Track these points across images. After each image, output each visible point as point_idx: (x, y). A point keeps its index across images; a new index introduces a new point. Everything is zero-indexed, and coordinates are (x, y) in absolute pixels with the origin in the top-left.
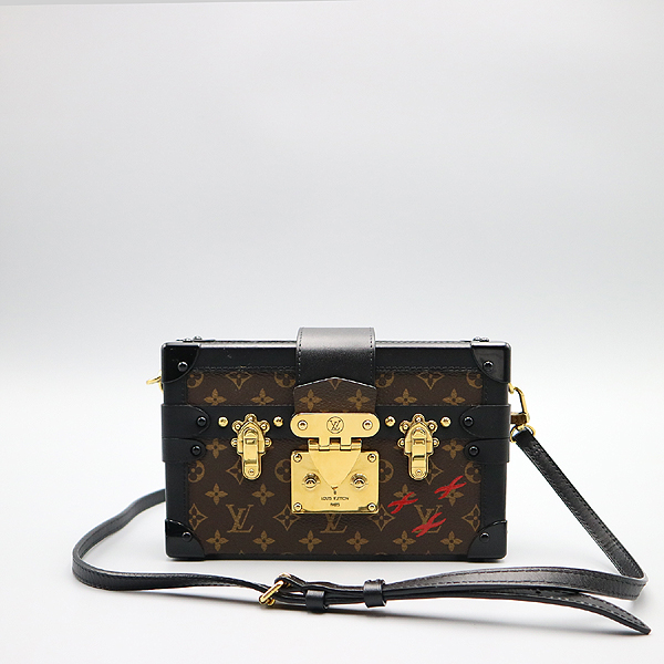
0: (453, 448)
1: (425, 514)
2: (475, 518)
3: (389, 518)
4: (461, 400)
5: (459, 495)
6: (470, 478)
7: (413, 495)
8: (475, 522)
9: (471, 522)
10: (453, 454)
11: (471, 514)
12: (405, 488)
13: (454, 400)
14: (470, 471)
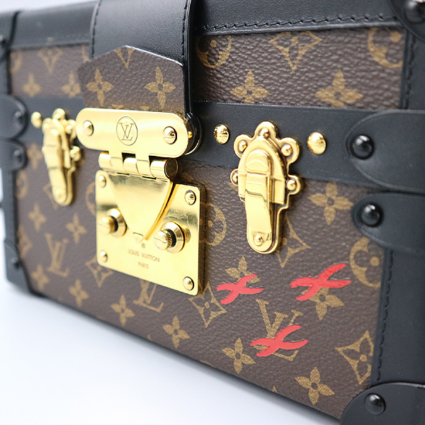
0: (331, 202)
1: (272, 319)
2: (363, 358)
3: (216, 309)
4: (352, 96)
5: (335, 302)
6: (359, 272)
7: (255, 280)
8: (362, 368)
9: (354, 364)
10: (330, 216)
11: (356, 347)
12: (243, 263)
13: (338, 95)
14: (362, 259)
